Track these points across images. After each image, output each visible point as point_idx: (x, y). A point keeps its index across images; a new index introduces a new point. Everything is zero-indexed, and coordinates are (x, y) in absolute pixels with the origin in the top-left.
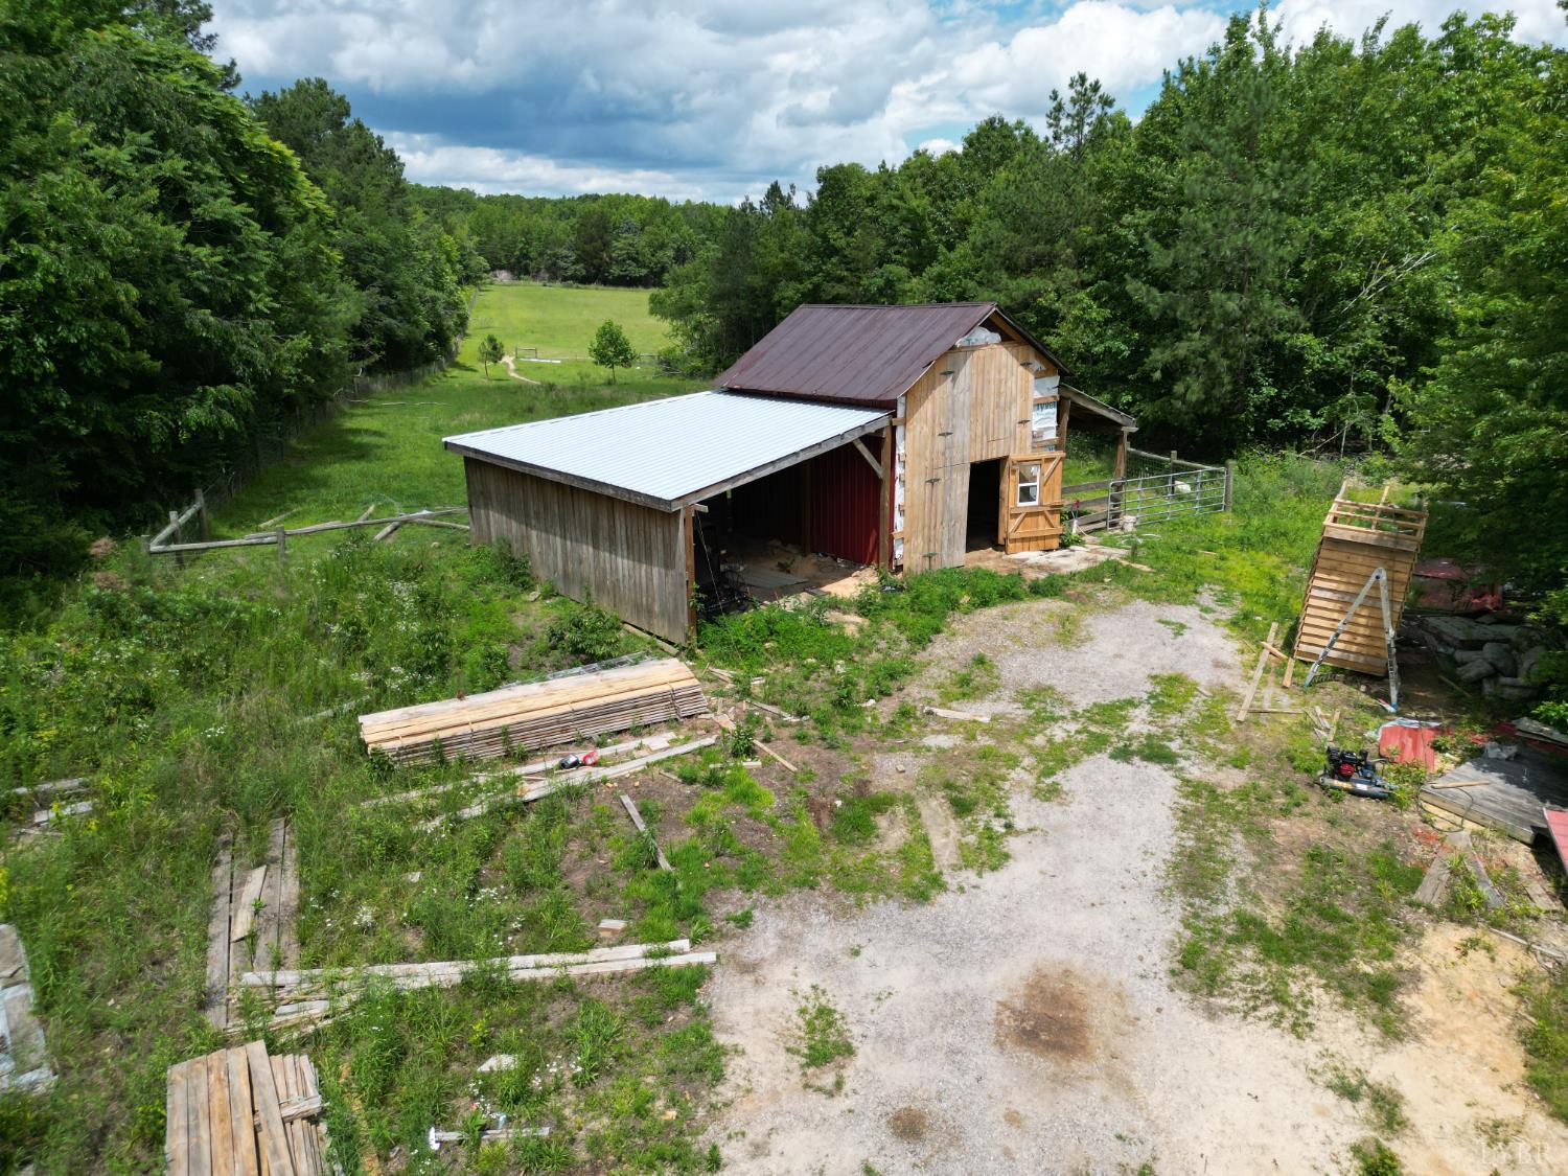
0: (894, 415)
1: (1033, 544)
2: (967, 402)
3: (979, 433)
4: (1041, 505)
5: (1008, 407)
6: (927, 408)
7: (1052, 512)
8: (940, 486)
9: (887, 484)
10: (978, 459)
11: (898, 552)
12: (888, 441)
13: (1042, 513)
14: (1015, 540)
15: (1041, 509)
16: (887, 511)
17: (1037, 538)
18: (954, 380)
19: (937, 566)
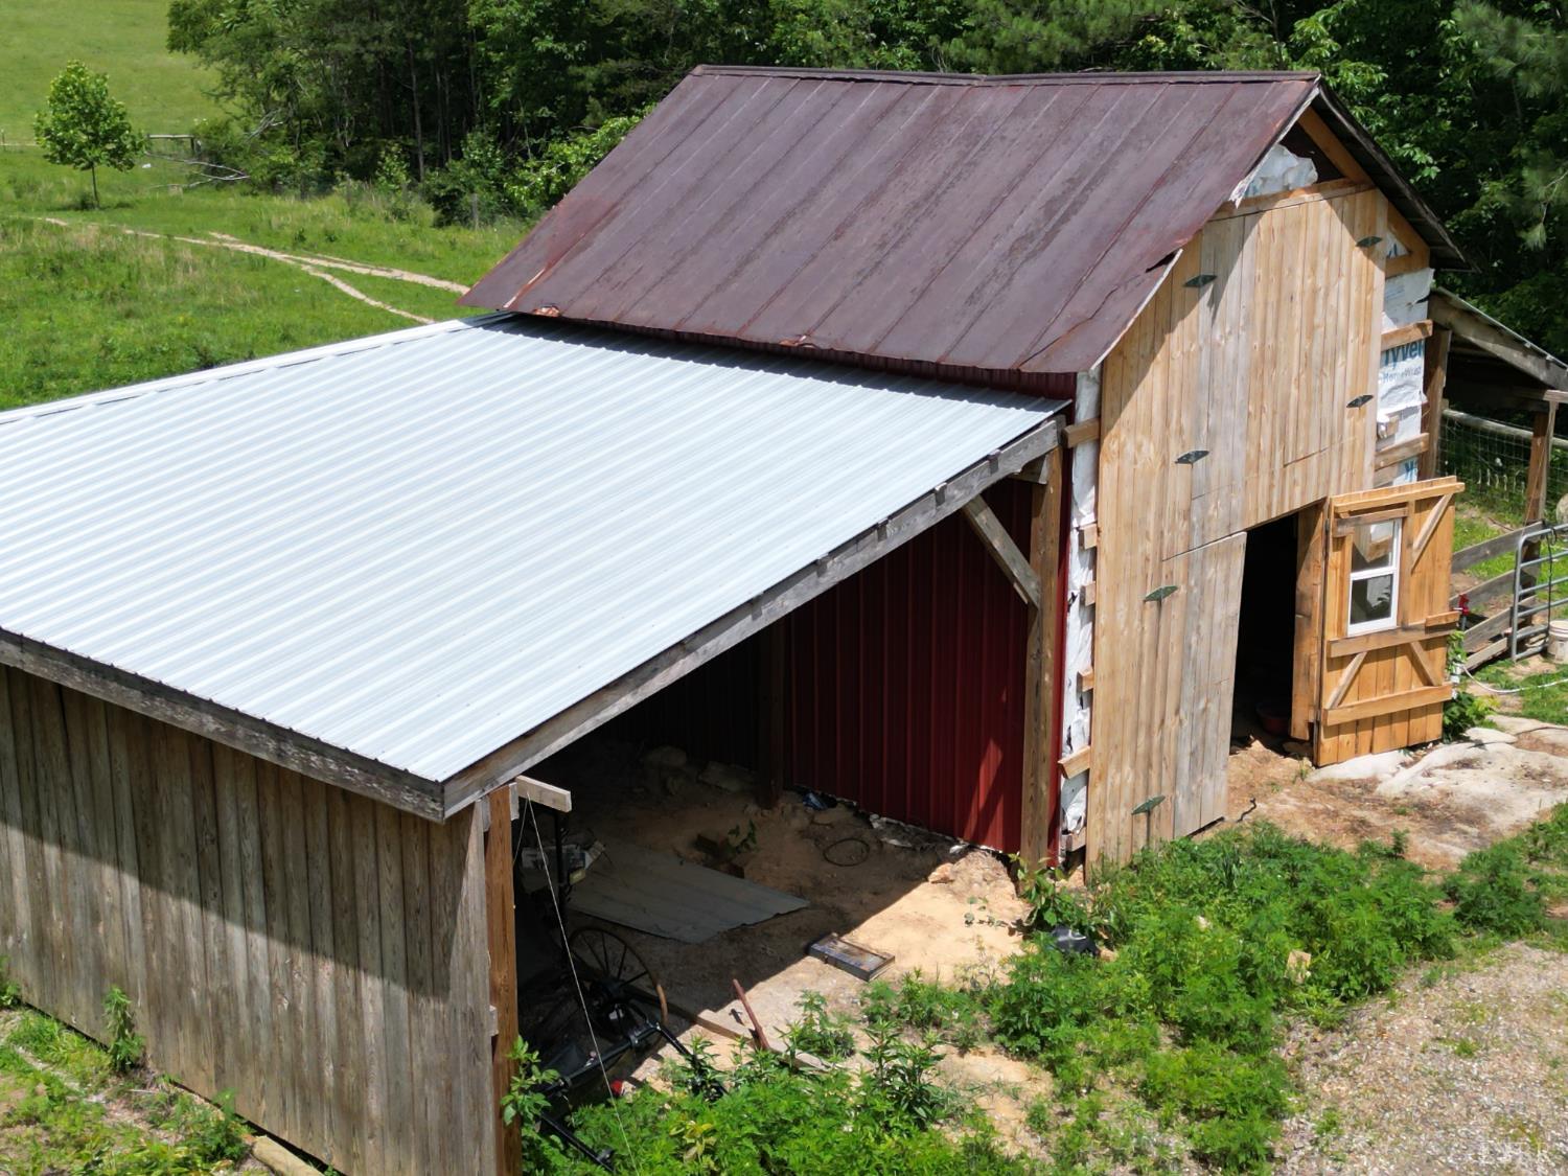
0: (1069, 415)
1: (1381, 732)
2: (1243, 361)
3: (1265, 444)
4: (1404, 627)
5: (1329, 361)
6: (1152, 389)
7: (1428, 645)
8: (1175, 607)
9: (1050, 621)
10: (1262, 518)
11: (1073, 812)
12: (1054, 492)
13: (1405, 649)
14: (1338, 729)
15: (1403, 638)
16: (1048, 695)
17: (1390, 718)
18: (1214, 301)
19: (1165, 833)
